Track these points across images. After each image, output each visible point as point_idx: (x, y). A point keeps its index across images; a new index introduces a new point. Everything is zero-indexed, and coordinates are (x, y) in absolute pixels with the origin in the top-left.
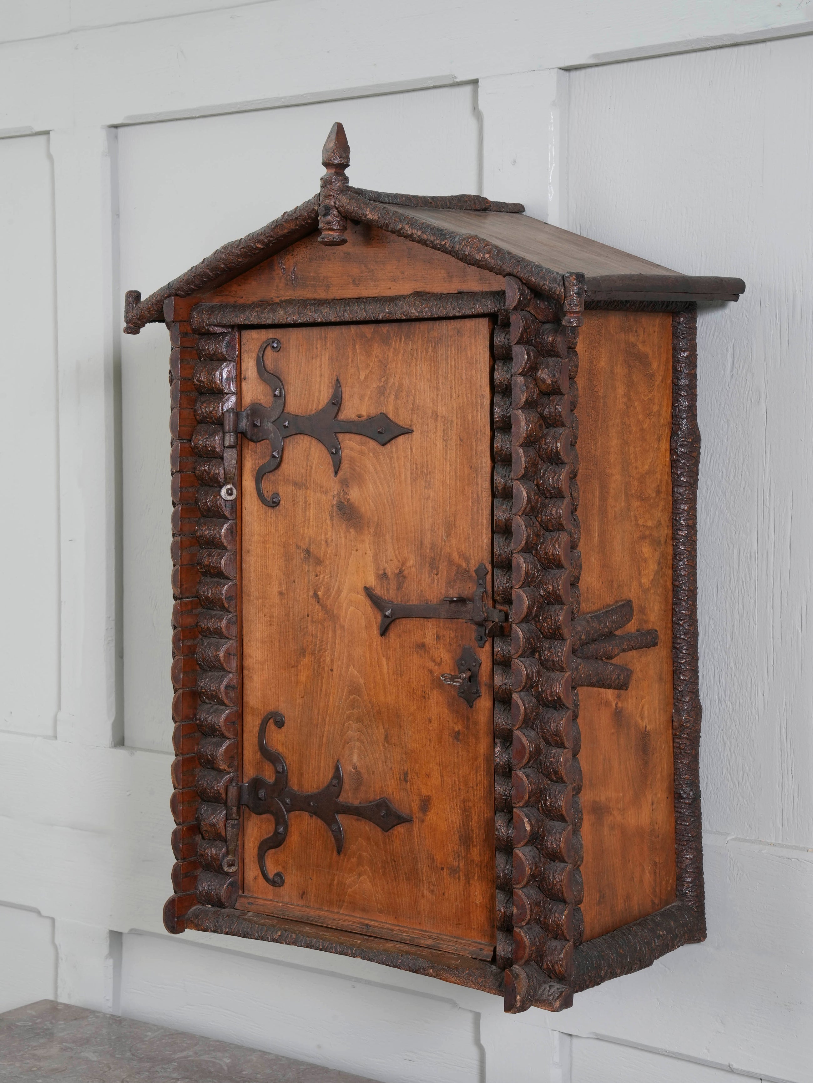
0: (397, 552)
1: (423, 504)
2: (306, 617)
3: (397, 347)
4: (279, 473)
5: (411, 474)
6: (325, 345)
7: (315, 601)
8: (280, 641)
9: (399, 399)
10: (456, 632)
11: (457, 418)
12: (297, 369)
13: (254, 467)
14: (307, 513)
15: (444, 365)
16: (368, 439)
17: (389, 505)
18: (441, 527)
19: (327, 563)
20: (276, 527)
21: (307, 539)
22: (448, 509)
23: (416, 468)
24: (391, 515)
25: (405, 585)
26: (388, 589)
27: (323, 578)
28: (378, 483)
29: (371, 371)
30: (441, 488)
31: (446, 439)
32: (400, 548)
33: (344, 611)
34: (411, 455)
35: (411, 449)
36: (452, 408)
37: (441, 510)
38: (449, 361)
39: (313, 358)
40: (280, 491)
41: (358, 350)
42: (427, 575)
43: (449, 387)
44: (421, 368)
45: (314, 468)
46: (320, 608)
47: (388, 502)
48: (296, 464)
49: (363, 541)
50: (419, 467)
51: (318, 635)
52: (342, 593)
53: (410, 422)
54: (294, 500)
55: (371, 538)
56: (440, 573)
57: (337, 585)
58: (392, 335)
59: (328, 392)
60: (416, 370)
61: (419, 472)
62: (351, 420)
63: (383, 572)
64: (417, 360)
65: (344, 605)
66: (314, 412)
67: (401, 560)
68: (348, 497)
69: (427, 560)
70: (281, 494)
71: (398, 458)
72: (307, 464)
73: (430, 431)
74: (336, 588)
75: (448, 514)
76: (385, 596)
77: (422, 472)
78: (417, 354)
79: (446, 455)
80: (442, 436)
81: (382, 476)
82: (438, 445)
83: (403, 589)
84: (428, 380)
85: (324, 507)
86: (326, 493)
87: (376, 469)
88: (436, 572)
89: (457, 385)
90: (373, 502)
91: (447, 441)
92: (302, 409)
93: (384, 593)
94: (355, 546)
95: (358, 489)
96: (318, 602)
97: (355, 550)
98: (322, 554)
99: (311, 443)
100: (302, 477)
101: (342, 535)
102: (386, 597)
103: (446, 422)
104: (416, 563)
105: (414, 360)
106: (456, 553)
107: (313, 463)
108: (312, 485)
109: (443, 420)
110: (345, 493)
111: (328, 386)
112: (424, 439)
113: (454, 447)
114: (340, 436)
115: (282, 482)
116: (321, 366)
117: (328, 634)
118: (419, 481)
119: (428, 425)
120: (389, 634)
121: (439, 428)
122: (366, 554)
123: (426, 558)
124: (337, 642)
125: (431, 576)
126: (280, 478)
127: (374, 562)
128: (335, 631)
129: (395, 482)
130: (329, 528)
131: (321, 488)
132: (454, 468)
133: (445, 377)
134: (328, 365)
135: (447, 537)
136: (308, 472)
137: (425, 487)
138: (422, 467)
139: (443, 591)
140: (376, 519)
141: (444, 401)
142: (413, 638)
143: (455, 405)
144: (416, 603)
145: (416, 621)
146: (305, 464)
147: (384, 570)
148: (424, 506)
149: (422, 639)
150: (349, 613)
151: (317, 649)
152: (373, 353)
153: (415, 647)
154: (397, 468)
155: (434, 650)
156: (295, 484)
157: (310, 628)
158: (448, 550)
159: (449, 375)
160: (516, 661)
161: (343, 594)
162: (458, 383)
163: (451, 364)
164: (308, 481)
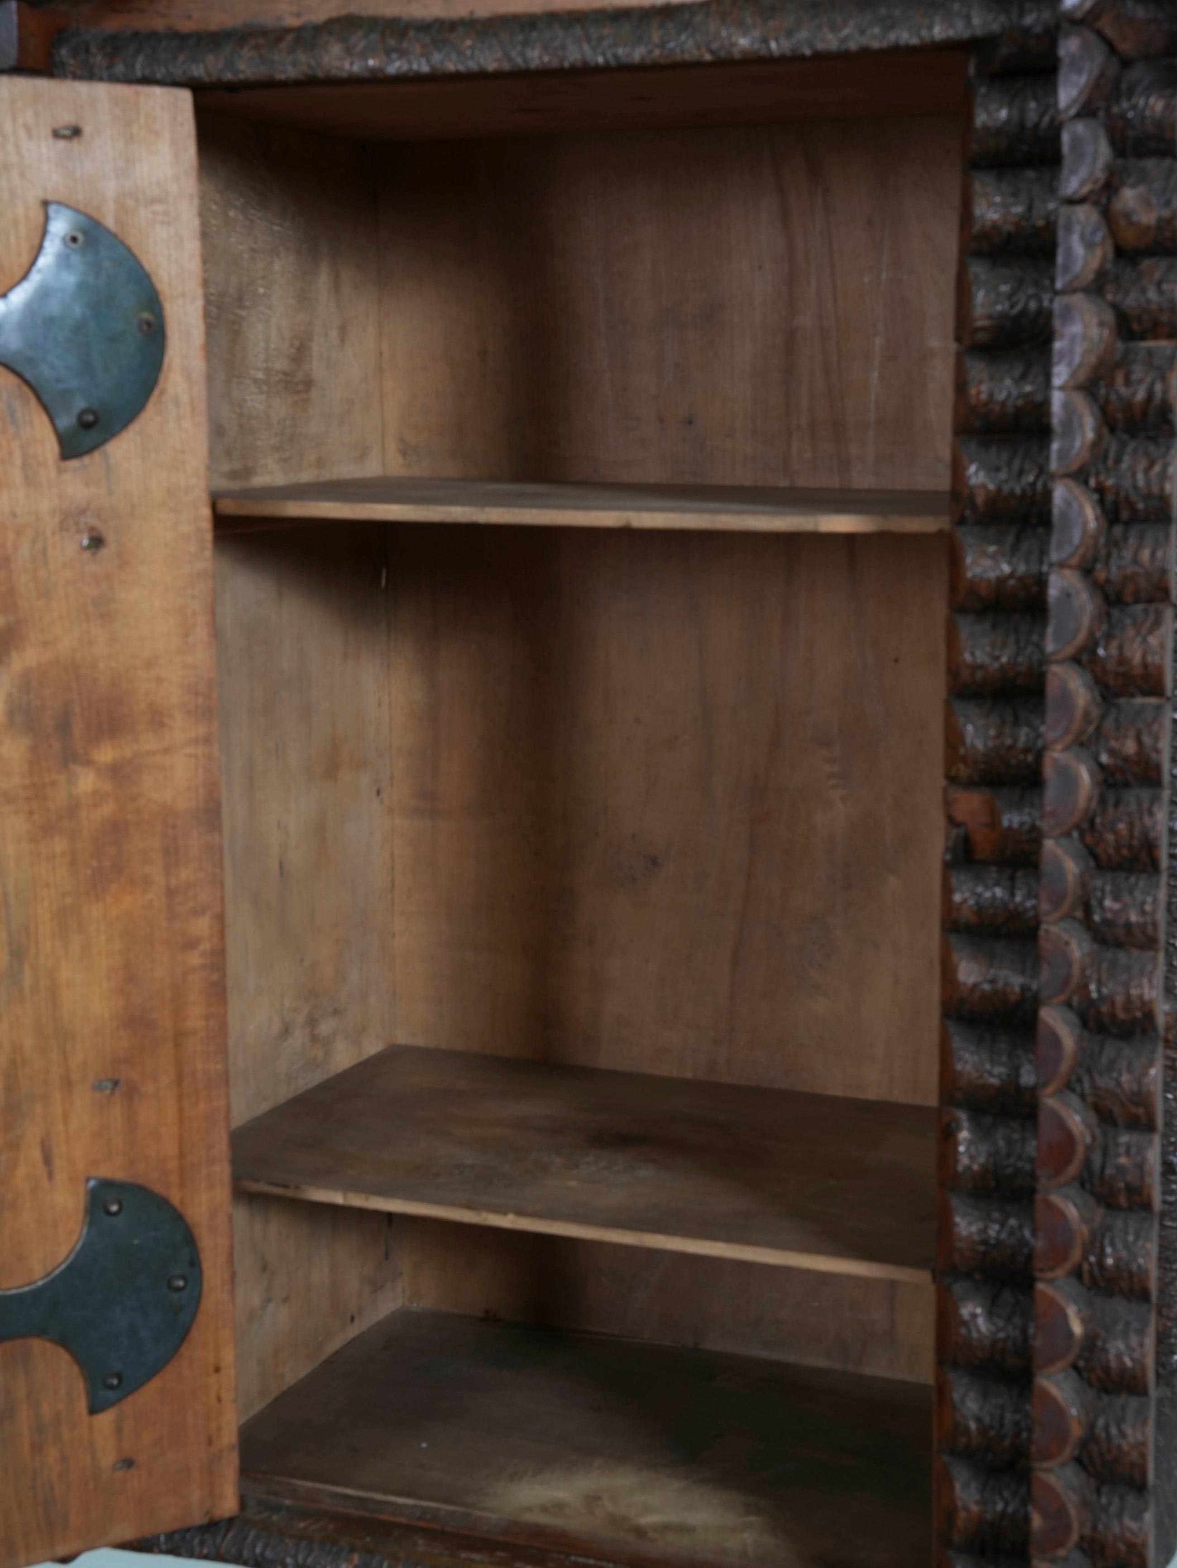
160: (1054, 929)
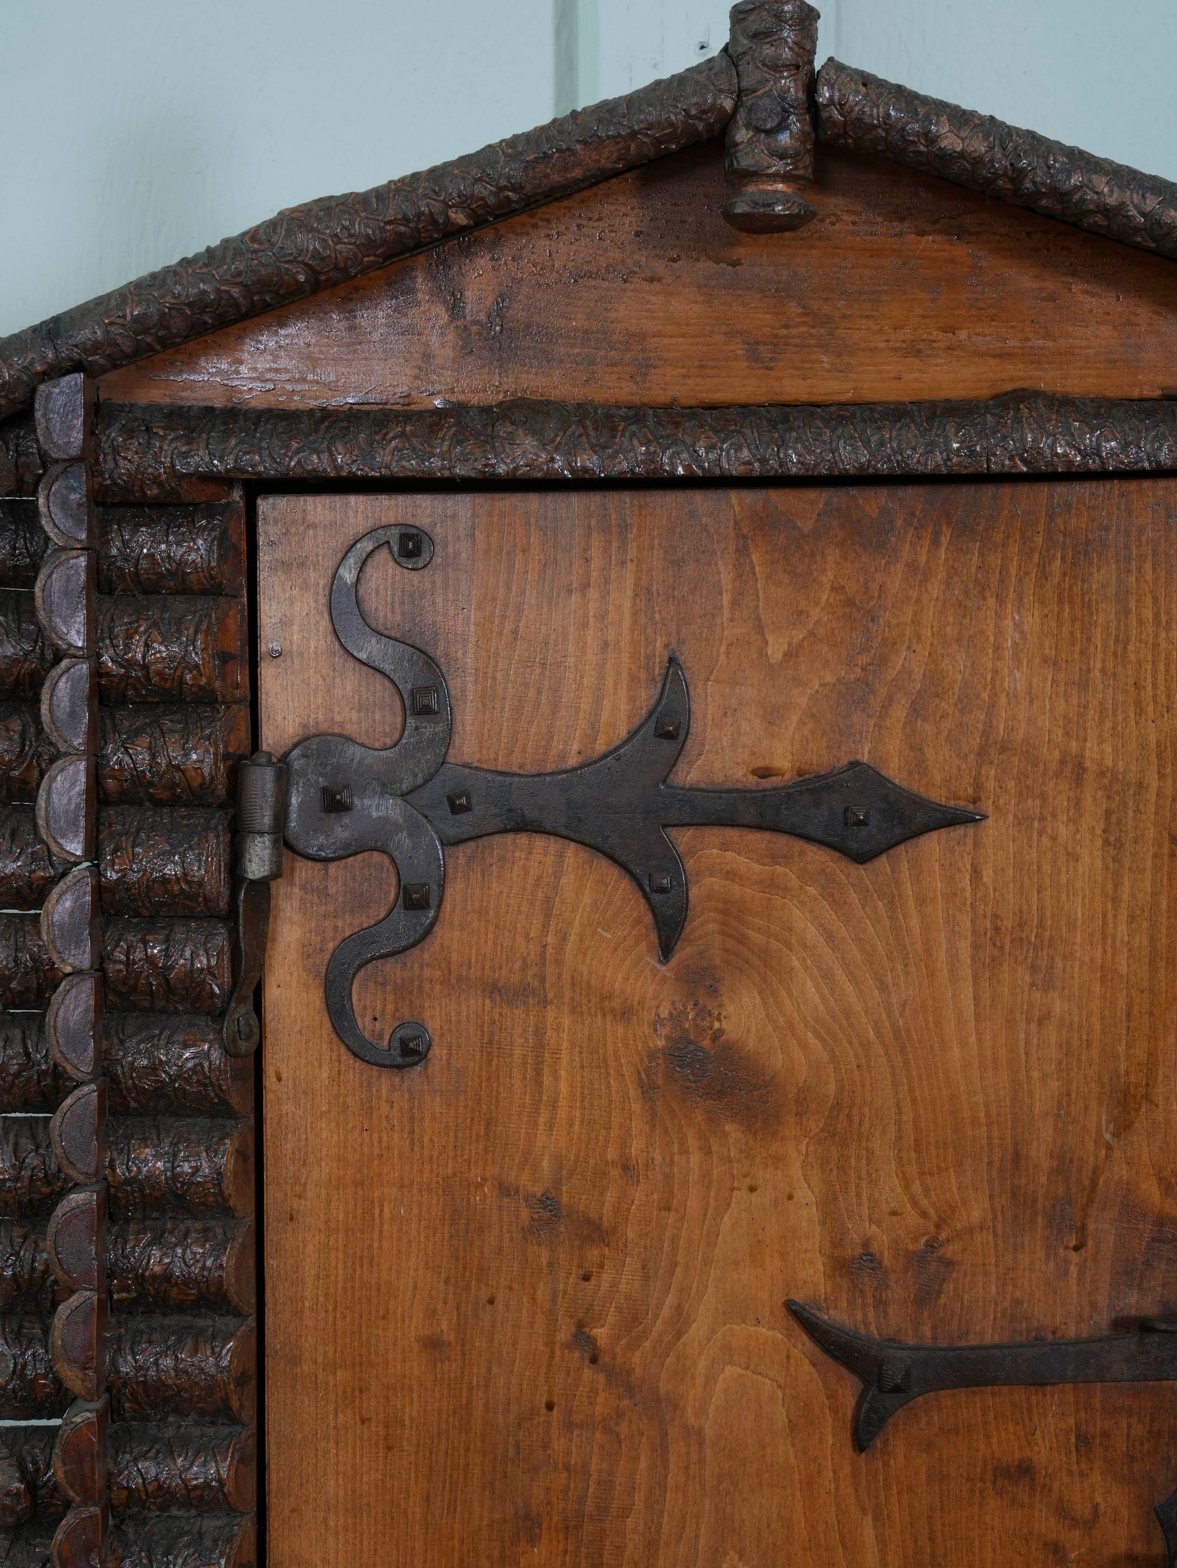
0: (916, 1187)
1: (1022, 1036)
2: (543, 1411)
3: (923, 559)
4: (426, 956)
5: (976, 947)
6: (623, 549)
7: (582, 1358)
8: (428, 1498)
9: (924, 720)
10: (1153, 1420)
11: (1162, 776)
12: (502, 624)
13: (316, 939)
14: (547, 1080)
15: (1112, 617)
16: (798, 845)
17: (883, 1043)
18: (1094, 1105)
19: (631, 1235)
20: (412, 1132)
21: (545, 1163)
22: (1121, 1048)
23: (997, 929)
24: (894, 1075)
25: (949, 1287)
26: (881, 1304)
27: (614, 1284)
28: (840, 975)
29: (811, 633)
30: (1097, 988)
31: (1118, 840)
32: (931, 1174)
33: (700, 1381)
34: (974, 890)
35: (976, 873)
36: (1143, 747)
37: (1095, 1053)
38: (1132, 605)
39: (570, 592)
40: (427, 1014)
41: (757, 569)
42: (1040, 1253)
43: (1131, 681)
44: (1018, 626)
45: (573, 938)
46: (601, 1378)
47: (879, 1034)
48: (497, 926)
49: (779, 1161)
50: (1008, 923)
51: (593, 1467)
52: (694, 1325)
53: (970, 790)
54: (491, 1043)
55: (812, 1148)
56: (1090, 1243)
57: (670, 1300)
58: (899, 522)
59: (632, 699)
60: (1000, 632)
61: (1008, 940)
62: (729, 785)
63: (859, 1251)
64: (1001, 600)
65: (702, 1363)
66: (572, 761)
67: (932, 1212)
68: (717, 1025)
69: (1040, 1206)
70: (433, 1024)
71: (921, 901)
72: (545, 926)
73: (1054, 816)
74: (666, 1312)
75: (1123, 1067)
76: (866, 1325)
77: (1017, 942)
78: (1002, 581)
79: (1116, 887)
80: (1099, 832)
81: (855, 954)
82: (1086, 859)
83: (943, 1300)
84: (1045, 660)
85: (617, 1058)
86: (626, 1014)
87: (830, 937)
88: (1073, 1243)
89: (1161, 677)
90: (817, 1035)
91: (1119, 845)
92: (524, 751)
93: (865, 1315)
94: (745, 1176)
95: (758, 1000)
96: (594, 1360)
97: (744, 1187)
98: (607, 1210)
99: (561, 856)
100: (524, 968)
101: (692, 1143)
102: (873, 1328)
103: (1116, 787)
104: (995, 1219)
105: (991, 601)
106: (1154, 1181)
107: (571, 923)
108: (568, 993)
109: (1105, 781)
110: (703, 1012)
111: (633, 678)
112: (1030, 838)
113: (1149, 863)
114: (683, 838)
115: (438, 988)
116: (602, 616)
117: (636, 1459)
118: (1006, 967)
119: (1043, 797)
120: (886, 1442)
121: (1088, 802)
122: (790, 1197)
123: (1035, 1201)
124: (670, 1481)
125: (1056, 1255)
126: (427, 972)
127: (823, 1223)
128: (661, 1449)
129: (907, 974)
130: (637, 1125)
131: (602, 999)
132: (1145, 925)
133: (1115, 654)
134: (635, 614)
135: (1116, 1135)
136: (550, 950)
137: (1033, 984)
138: (1021, 925)
139: (1102, 1300)
140: (832, 1088)
141: (1108, 724)
142: (982, 1447)
143: (1153, 738)
144: (997, 1339)
145: (994, 1394)
146: (537, 923)
147: (866, 1244)
148: (1027, 1043)
149: (1021, 1448)
150: (720, 1386)
151: (589, 1507)
152: (824, 579)
153: (989, 1476)
154: (917, 931)
155: (1066, 1479)
156: (493, 989)
157: (558, 1445)
158: (1123, 1172)
159: (1131, 647)
161: (697, 1331)
162: (1167, 671)
163: (1138, 615)
164: (550, 978)
